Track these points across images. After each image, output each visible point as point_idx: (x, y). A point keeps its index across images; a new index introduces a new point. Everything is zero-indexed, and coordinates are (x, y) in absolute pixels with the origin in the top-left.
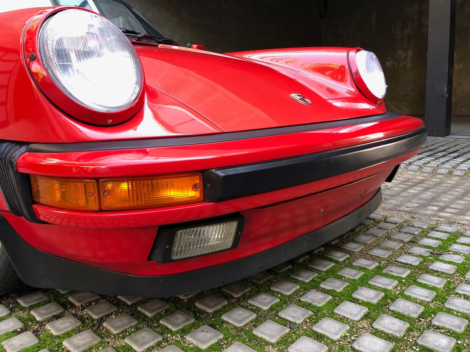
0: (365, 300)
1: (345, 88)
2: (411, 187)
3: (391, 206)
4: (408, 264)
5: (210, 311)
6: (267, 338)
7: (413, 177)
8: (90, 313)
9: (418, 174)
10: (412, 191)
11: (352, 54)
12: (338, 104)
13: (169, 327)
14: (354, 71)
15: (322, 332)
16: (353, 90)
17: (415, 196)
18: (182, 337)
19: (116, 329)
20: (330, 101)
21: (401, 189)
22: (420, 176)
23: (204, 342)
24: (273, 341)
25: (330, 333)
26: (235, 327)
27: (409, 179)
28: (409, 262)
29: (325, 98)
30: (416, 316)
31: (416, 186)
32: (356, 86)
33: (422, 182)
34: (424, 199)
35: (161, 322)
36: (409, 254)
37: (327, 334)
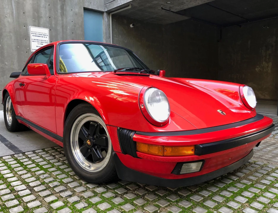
0: (247, 196)
1: (238, 103)
2: (268, 146)
3: (257, 156)
4: (265, 184)
5: (185, 195)
6: (210, 206)
7: (269, 141)
8: (138, 193)
9: (272, 139)
10: (269, 149)
11: (241, 87)
12: (234, 111)
13: (171, 200)
14: (241, 95)
15: (231, 206)
16: (241, 104)
17: (270, 151)
18: (177, 203)
19: (151, 199)
20: (230, 109)
21: (262, 147)
22: (274, 141)
23: (186, 206)
24: (212, 207)
25: (234, 206)
26: (196, 202)
27: (267, 142)
28: (266, 183)
29: (228, 107)
30: (267, 203)
31: (271, 146)
32: (243, 103)
33: (274, 144)
34: (275, 154)
35: (167, 198)
36: (266, 179)
37: (232, 207)
